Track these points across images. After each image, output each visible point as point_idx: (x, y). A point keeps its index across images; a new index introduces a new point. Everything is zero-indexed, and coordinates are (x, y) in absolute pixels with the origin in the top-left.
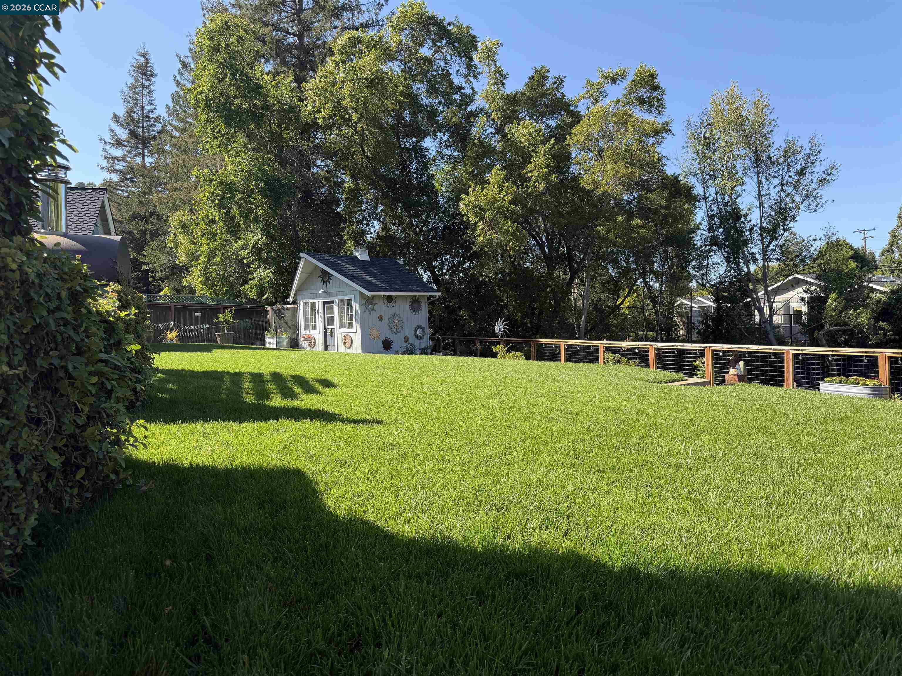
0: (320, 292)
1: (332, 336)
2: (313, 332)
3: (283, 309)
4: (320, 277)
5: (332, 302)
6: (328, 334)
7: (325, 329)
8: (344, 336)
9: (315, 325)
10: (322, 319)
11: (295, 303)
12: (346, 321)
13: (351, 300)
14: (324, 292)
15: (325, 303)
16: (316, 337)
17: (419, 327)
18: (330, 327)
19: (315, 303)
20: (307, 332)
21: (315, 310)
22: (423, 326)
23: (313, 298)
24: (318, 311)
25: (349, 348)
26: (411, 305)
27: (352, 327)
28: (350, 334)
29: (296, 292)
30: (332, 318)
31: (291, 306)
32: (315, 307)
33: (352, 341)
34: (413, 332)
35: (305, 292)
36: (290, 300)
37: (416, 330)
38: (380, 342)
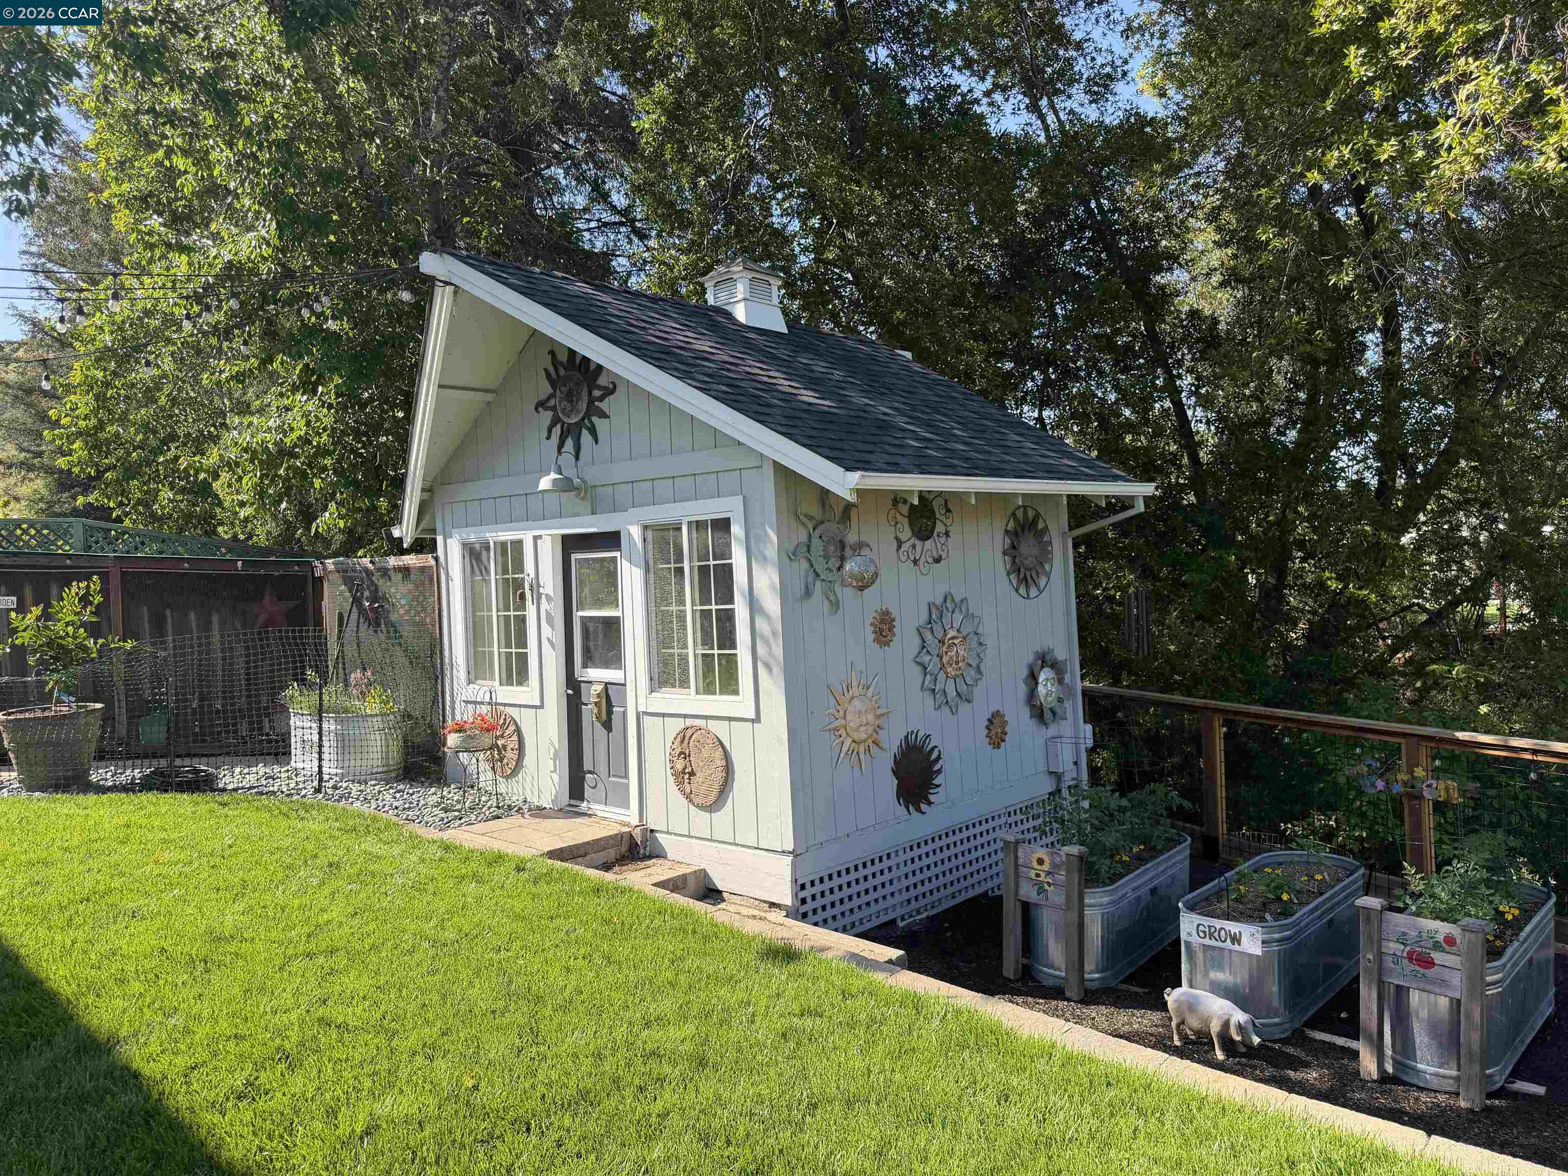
0: (545, 483)
1: (607, 725)
2: (507, 694)
3: (385, 572)
4: (541, 405)
5: (612, 540)
6: (589, 713)
7: (573, 684)
8: (683, 736)
9: (523, 659)
10: (554, 633)
11: (425, 545)
12: (693, 651)
13: (722, 525)
14: (565, 485)
15: (571, 544)
16: (525, 719)
17: (1044, 660)
18: (597, 674)
19: (518, 544)
20: (479, 691)
21: (519, 584)
22: (1060, 654)
23: (511, 520)
24: (536, 587)
25: (713, 807)
26: (1012, 551)
27: (730, 685)
28: (719, 729)
29: (428, 489)
30: (612, 626)
31: (410, 560)
32: (519, 566)
33: (728, 768)
34: (1023, 689)
35: (471, 490)
36: (405, 531)
37: (1033, 677)
38: (885, 761)
